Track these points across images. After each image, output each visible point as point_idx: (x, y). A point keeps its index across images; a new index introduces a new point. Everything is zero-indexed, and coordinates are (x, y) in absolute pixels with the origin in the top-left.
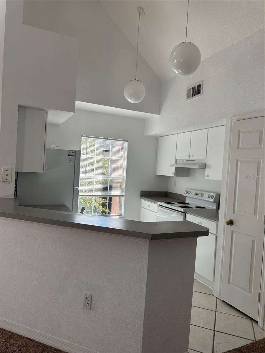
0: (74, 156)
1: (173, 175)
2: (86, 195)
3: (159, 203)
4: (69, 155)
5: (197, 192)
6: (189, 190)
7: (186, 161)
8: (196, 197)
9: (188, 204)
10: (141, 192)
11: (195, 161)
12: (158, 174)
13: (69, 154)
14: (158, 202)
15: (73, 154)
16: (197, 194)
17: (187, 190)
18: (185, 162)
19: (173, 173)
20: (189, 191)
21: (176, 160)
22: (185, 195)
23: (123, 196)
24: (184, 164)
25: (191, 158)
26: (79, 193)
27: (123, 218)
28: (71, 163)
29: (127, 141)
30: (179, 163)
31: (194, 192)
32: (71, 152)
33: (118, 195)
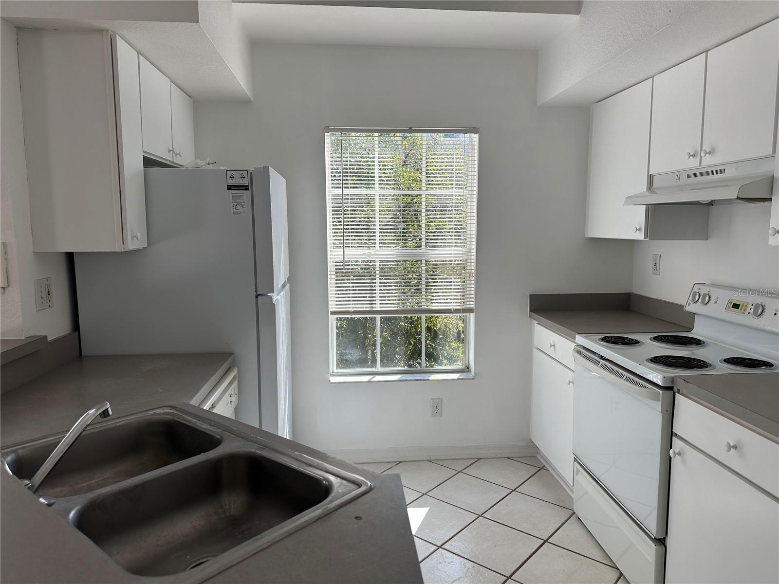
0: (247, 189)
1: (640, 236)
2: (352, 310)
3: (580, 339)
4: (230, 188)
5: (738, 298)
6: (704, 290)
7: (689, 176)
8: (734, 316)
9: (697, 342)
10: (531, 296)
11: (723, 171)
12: (590, 236)
13: (231, 182)
14: (577, 336)
15: (245, 182)
16: (736, 306)
17: (696, 289)
18: (685, 180)
19: (640, 229)
20: (705, 295)
21: (651, 178)
22: (688, 308)
23: (470, 311)
24: (681, 188)
25: (708, 161)
26: (330, 307)
27: (473, 379)
28: (239, 212)
29: (474, 130)
30: (659, 188)
31: (723, 297)
32: (237, 175)
33: (453, 308)
